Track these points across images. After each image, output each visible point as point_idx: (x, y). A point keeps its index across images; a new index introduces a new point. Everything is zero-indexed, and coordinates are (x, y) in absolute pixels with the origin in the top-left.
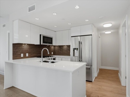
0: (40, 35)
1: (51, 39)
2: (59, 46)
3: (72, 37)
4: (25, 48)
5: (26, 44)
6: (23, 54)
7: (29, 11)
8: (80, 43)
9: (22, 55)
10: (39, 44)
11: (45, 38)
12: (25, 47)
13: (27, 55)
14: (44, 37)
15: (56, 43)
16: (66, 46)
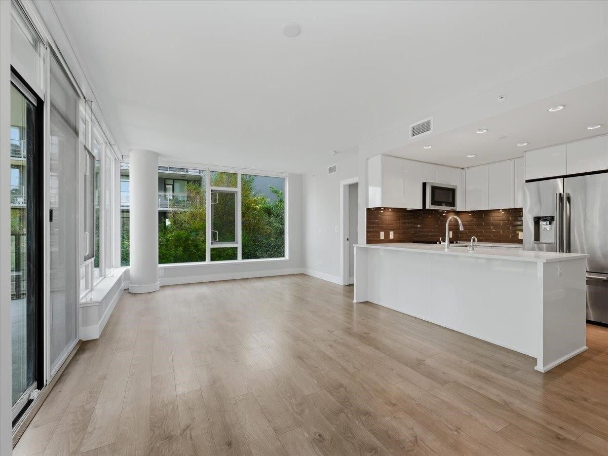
0: (424, 185)
1: (451, 192)
2: (472, 212)
3: (528, 181)
4: (388, 218)
5: (388, 208)
6: (383, 232)
7: (414, 135)
8: (564, 200)
9: (382, 235)
10: (421, 207)
11: (437, 191)
12: (388, 216)
13: (392, 235)
14: (434, 189)
15: (464, 203)
16: (504, 210)
